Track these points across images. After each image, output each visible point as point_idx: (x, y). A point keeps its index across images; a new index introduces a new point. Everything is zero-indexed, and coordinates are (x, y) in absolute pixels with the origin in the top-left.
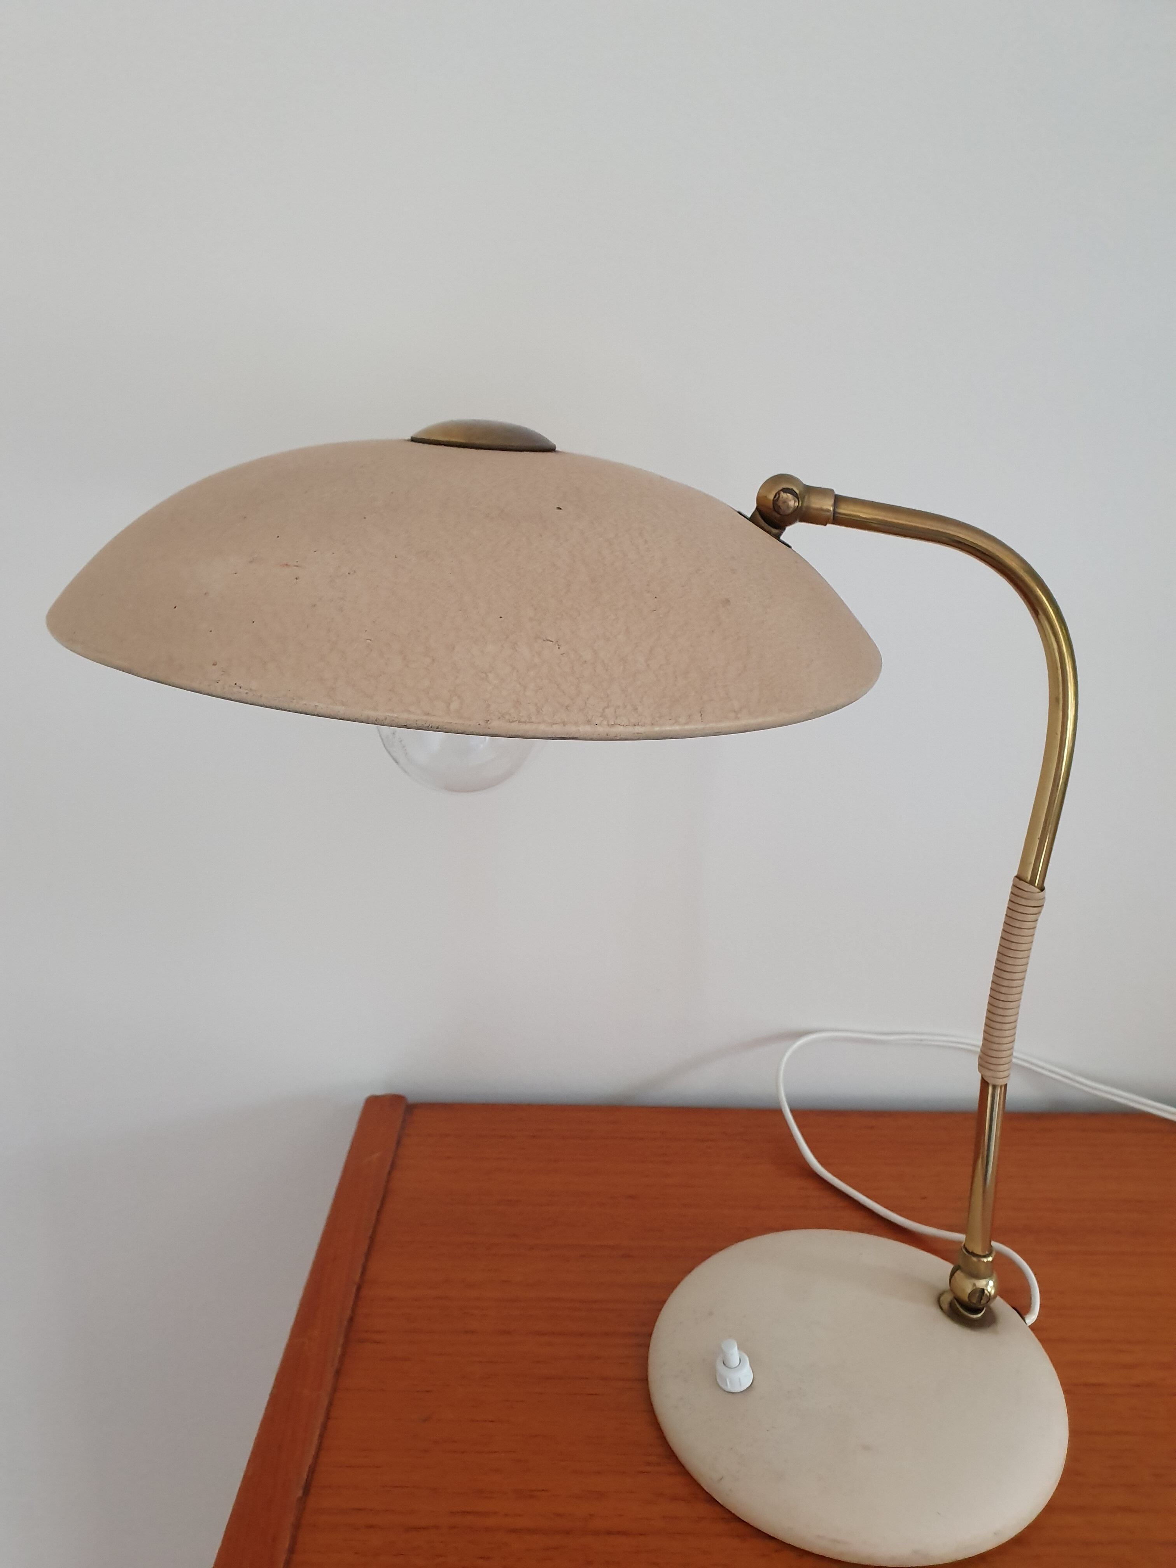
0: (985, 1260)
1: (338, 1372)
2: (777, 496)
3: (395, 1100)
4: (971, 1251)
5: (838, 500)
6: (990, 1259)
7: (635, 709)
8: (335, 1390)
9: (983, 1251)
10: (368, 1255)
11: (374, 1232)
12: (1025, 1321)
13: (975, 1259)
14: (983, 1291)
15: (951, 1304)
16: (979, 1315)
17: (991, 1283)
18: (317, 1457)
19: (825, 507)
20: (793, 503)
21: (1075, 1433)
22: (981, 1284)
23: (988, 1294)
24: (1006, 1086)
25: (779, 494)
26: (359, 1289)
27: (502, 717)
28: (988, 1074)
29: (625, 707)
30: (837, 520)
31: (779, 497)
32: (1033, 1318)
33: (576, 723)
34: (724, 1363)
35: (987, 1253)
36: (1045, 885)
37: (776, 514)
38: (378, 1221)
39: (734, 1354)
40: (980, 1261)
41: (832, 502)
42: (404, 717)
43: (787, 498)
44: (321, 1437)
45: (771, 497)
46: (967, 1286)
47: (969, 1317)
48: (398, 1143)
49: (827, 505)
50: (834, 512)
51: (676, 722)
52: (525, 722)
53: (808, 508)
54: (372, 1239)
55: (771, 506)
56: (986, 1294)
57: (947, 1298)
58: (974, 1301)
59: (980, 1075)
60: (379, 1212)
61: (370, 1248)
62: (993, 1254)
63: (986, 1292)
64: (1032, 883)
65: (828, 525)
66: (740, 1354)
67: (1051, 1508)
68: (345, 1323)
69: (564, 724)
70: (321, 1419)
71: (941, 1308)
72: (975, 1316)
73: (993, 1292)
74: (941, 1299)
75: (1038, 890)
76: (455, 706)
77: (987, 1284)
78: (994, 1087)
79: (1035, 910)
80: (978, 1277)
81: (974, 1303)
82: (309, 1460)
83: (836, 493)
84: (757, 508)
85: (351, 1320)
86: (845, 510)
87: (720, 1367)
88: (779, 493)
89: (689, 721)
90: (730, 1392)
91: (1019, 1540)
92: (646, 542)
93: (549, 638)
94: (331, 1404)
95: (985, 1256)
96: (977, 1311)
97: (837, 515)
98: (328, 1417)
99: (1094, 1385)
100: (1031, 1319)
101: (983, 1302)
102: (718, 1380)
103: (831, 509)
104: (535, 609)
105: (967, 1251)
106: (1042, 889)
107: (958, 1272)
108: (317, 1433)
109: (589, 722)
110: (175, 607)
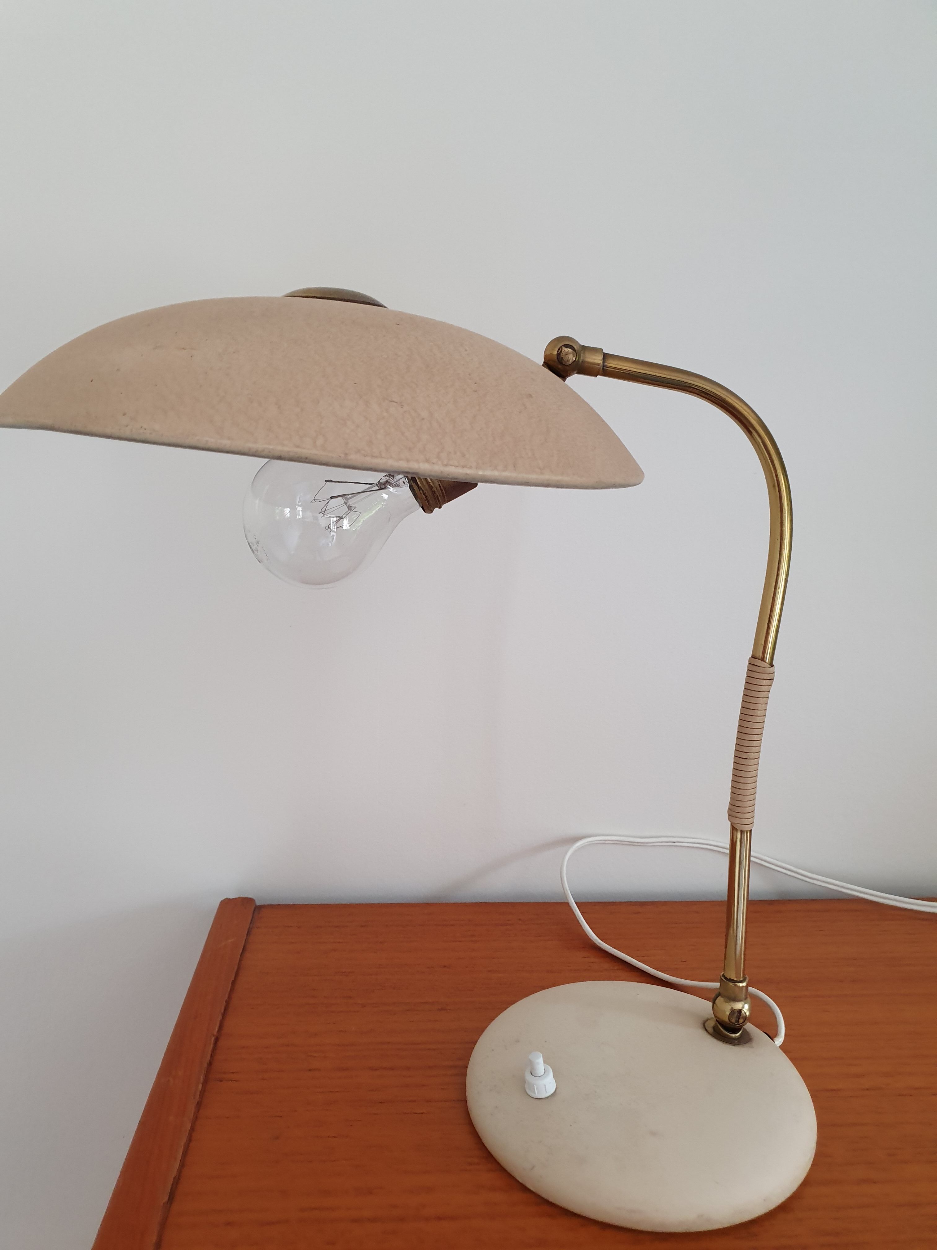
0: (741, 985)
1: (199, 1105)
2: (560, 349)
3: (245, 902)
4: (728, 978)
5: (606, 356)
6: (744, 984)
7: (464, 455)
8: (196, 1118)
9: (737, 975)
10: (224, 1015)
11: (230, 997)
12: (774, 1042)
13: (731, 984)
14: (740, 1011)
15: (715, 1028)
16: (737, 1035)
17: (746, 1007)
18: (180, 1171)
19: (596, 361)
20: (571, 358)
21: (822, 1125)
22: (738, 1006)
23: (745, 1015)
24: (751, 831)
25: (562, 349)
26: (217, 1040)
27: (358, 451)
28: (737, 821)
29: (455, 453)
30: (606, 372)
31: (561, 352)
32: (780, 1040)
33: (417, 461)
34: (531, 1073)
35: (742, 979)
36: (774, 664)
37: (560, 366)
38: (232, 990)
39: (540, 1065)
40: (735, 985)
41: (601, 358)
42: (278, 449)
43: (568, 352)
44: (185, 1154)
45: (555, 353)
46: (726, 1008)
47: (730, 1036)
48: (249, 933)
49: (598, 359)
50: (604, 366)
51: (496, 468)
52: (376, 457)
53: (583, 362)
54: (228, 1002)
55: (556, 358)
56: (743, 1015)
57: (711, 1024)
58: (733, 1020)
59: (730, 823)
60: (234, 983)
61: (226, 1009)
62: (747, 980)
63: (743, 1012)
64: (763, 659)
65: (598, 376)
66: (545, 1066)
67: (806, 1183)
68: (205, 1065)
69: (408, 461)
70: (184, 1140)
71: (706, 1030)
72: (734, 1035)
73: (748, 1014)
74: (706, 1025)
75: (770, 666)
76: (320, 441)
77: (743, 1007)
78: (742, 832)
79: (768, 682)
80: (735, 1000)
81: (733, 1023)
82: (174, 1173)
83: (604, 351)
84: (544, 362)
85: (210, 1064)
86: (612, 364)
87: (528, 1077)
88: (561, 347)
89: (506, 468)
90: (537, 1099)
91: (784, 1208)
92: (466, 350)
93: (394, 400)
94: (192, 1129)
95: (741, 982)
96: (735, 1031)
97: (605, 368)
98: (190, 1139)
99: (833, 1090)
100: (779, 1041)
101: (741, 1021)
102: (527, 1090)
103: (601, 362)
104: (382, 380)
105: (726, 978)
106: (772, 666)
107: (719, 998)
108: (181, 1151)
109: (427, 461)
110: (92, 381)
